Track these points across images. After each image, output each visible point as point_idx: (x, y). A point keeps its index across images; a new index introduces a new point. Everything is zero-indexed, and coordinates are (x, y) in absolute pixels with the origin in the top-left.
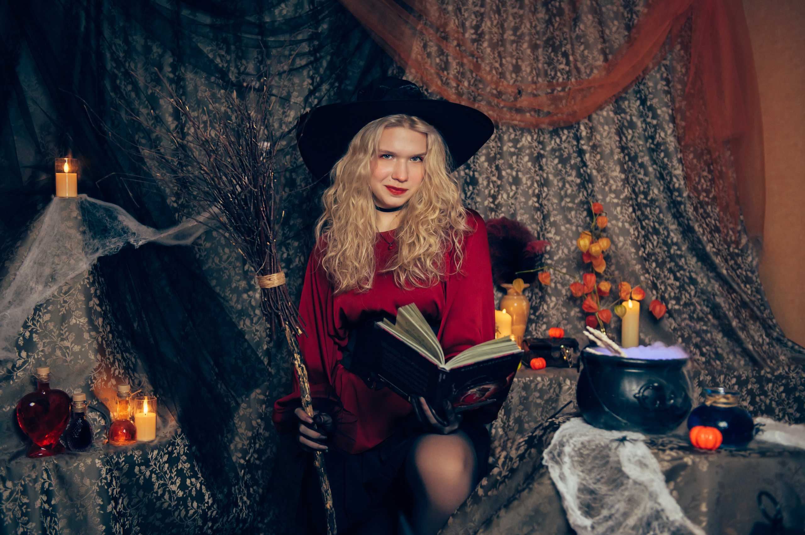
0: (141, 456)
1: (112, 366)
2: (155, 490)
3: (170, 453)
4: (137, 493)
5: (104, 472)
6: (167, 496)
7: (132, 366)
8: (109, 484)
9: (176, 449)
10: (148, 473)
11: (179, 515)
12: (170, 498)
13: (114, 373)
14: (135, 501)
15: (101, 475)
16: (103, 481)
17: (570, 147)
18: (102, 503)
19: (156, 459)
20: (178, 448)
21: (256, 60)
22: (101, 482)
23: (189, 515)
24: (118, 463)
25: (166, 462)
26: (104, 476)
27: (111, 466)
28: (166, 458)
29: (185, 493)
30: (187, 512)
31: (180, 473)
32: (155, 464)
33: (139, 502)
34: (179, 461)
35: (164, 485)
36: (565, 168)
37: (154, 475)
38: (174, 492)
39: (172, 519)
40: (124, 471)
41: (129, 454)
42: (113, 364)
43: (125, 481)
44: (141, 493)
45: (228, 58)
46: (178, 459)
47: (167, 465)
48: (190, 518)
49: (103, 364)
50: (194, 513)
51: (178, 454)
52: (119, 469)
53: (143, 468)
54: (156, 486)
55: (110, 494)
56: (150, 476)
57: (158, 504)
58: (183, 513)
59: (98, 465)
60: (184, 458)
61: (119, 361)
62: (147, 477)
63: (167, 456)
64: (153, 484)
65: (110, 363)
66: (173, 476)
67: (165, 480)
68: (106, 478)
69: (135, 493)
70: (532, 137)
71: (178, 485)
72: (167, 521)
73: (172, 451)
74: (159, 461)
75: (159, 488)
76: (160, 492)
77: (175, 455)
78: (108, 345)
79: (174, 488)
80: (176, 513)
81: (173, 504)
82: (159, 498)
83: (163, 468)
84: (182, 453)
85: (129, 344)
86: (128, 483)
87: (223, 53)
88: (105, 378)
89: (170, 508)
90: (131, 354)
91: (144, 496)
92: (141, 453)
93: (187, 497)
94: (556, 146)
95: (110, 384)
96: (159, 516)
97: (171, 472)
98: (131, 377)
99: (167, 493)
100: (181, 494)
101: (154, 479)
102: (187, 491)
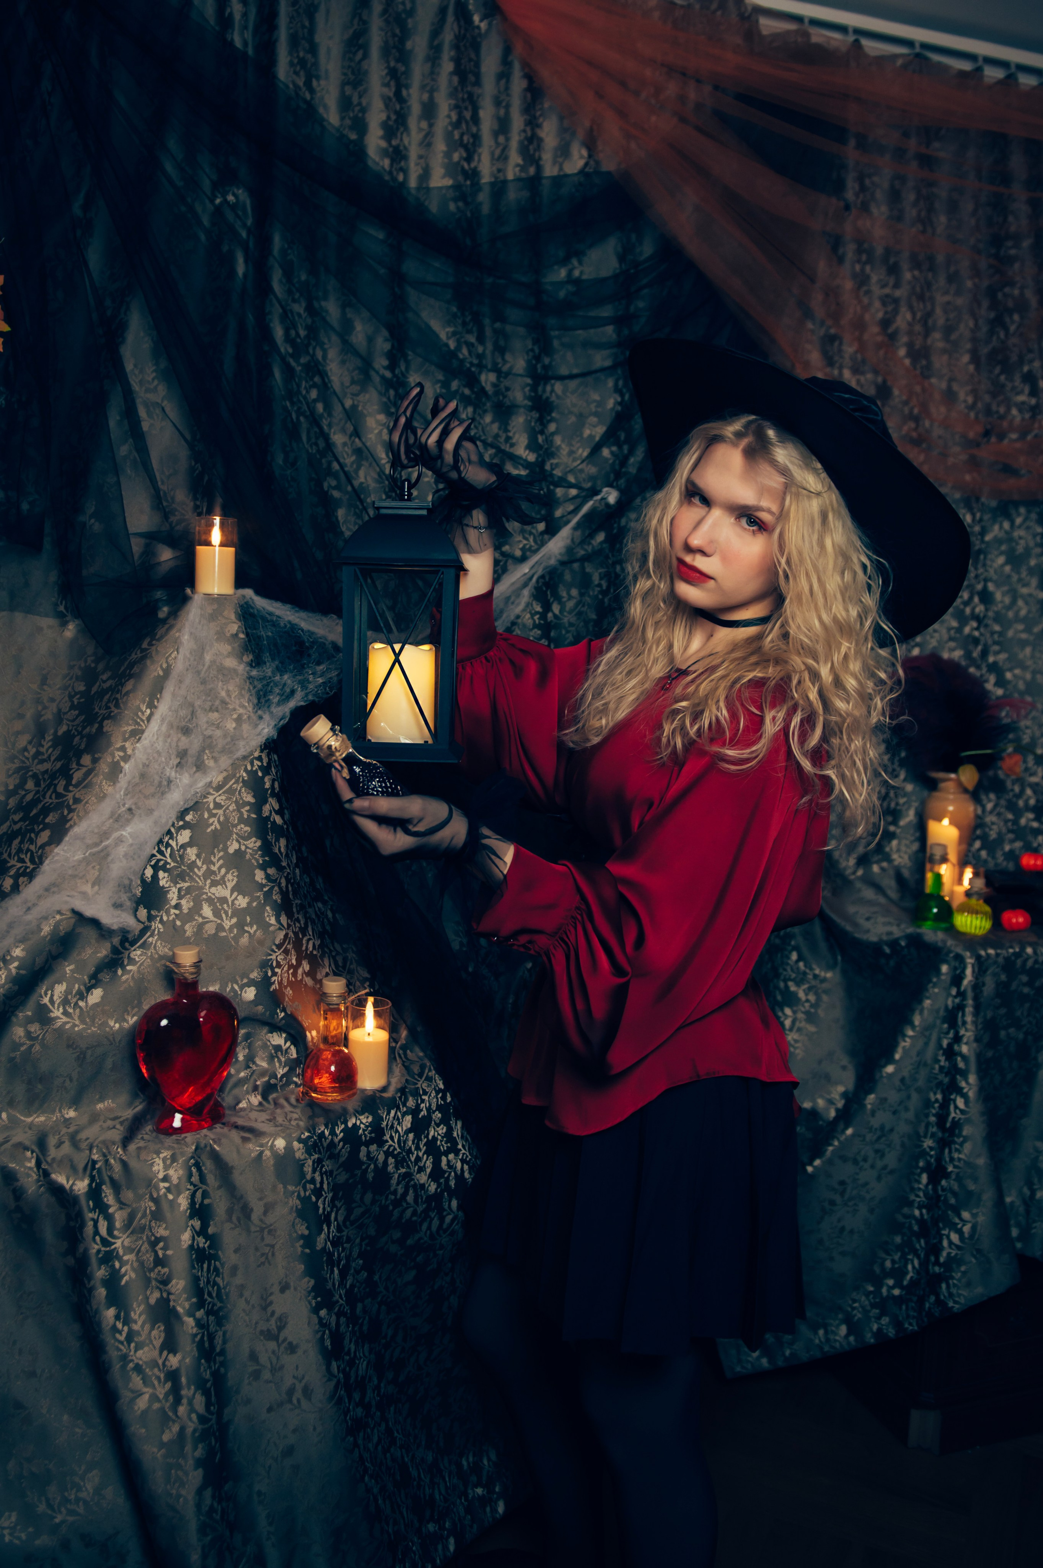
0: (371, 1124)
1: (304, 935)
2: (392, 1189)
3: (415, 1112)
4: (362, 1199)
5: (308, 1168)
6: (410, 1198)
7: (328, 928)
8: (318, 1192)
9: (423, 1101)
10: (381, 1157)
11: (429, 1228)
12: (416, 1200)
13: (307, 948)
14: (358, 1212)
15: (303, 1175)
16: (308, 1185)
17: (1030, 538)
18: (306, 1232)
19: (392, 1127)
20: (425, 1098)
21: (531, 354)
22: (305, 1190)
23: (445, 1226)
24: (332, 1145)
25: (408, 1131)
26: (309, 1177)
27: (320, 1153)
28: (408, 1121)
29: (439, 1185)
30: (442, 1219)
31: (432, 1148)
32: (392, 1138)
33: (363, 1214)
34: (429, 1126)
35: (408, 1176)
36: (1018, 573)
37: (391, 1160)
38: (423, 1186)
39: (417, 1237)
40: (342, 1159)
41: (350, 1125)
42: (304, 931)
43: (342, 1178)
44: (368, 1197)
45: (480, 349)
46: (428, 1120)
47: (411, 1136)
48: (445, 1231)
49: (291, 934)
50: (453, 1220)
51: (429, 1109)
52: (333, 1157)
53: (373, 1147)
54: (394, 1181)
55: (321, 1211)
56: (385, 1163)
57: (396, 1213)
58: (436, 1223)
59: (298, 1155)
60: (438, 1115)
61: (313, 922)
62: (380, 1165)
63: (409, 1118)
64: (389, 1177)
65: (300, 928)
66: (420, 1154)
67: (408, 1167)
68: (313, 1181)
69: (357, 1197)
70: (974, 515)
71: (428, 1170)
72: (410, 1242)
73: (418, 1106)
74: (397, 1131)
75: (398, 1184)
76: (400, 1190)
77: (424, 1113)
78: (295, 893)
79: (423, 1178)
80: (425, 1226)
81: (420, 1209)
82: (397, 1203)
83: (405, 1142)
84: (434, 1107)
85: (320, 884)
86: (347, 1180)
87: (472, 339)
88: (294, 962)
89: (414, 1218)
90: (325, 903)
91: (374, 1202)
92: (370, 1119)
93: (442, 1192)
94: (1002, 535)
95: (300, 971)
96: (397, 1235)
97: (418, 1148)
98: (331, 951)
99: (411, 1191)
100: (433, 1187)
101: (391, 1168)
102: (442, 1180)
